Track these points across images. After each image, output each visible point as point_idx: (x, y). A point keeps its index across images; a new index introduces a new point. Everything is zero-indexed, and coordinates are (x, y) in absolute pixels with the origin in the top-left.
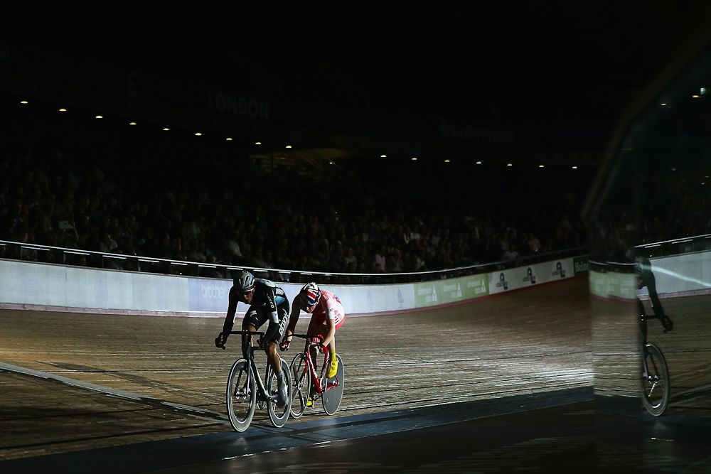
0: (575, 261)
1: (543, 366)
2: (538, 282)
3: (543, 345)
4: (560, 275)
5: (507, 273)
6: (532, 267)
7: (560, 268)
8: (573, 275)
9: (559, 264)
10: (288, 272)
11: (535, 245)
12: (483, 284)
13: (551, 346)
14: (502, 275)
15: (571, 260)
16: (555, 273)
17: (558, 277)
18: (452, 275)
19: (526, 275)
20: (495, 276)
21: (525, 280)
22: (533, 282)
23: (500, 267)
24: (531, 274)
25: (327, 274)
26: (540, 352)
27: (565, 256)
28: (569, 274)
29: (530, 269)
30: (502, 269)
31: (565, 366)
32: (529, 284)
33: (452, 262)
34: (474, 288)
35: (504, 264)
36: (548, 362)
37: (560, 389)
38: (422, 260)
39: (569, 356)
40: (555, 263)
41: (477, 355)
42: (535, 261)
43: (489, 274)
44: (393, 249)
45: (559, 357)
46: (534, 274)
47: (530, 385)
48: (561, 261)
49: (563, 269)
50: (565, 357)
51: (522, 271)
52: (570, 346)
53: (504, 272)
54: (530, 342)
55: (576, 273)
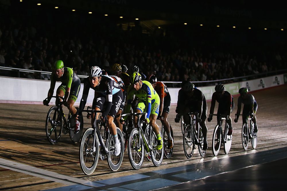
0: (284, 76)
1: (272, 132)
2: (266, 87)
3: (270, 120)
4: (277, 83)
5: (250, 82)
6: (263, 79)
7: (277, 80)
8: (283, 83)
9: (276, 77)
11: (265, 68)
12: (237, 88)
13: (274, 121)
14: (247, 83)
15: (282, 76)
16: (274, 83)
17: (276, 85)
19: (259, 83)
20: (244, 84)
21: (259, 86)
22: (263, 87)
24: (262, 83)
26: (269, 124)
27: (279, 73)
28: (281, 83)
29: (261, 80)
30: (247, 80)
31: (284, 132)
32: (261, 88)
34: (233, 90)
36: (274, 130)
37: (284, 146)
38: (205, 76)
39: (285, 126)
40: (274, 77)
41: (235, 126)
42: (264, 76)
43: (241, 83)
45: (280, 127)
46: (263, 83)
47: (267, 144)
48: (277, 76)
49: (278, 80)
50: (282, 127)
51: (258, 81)
52: (284, 121)
54: (263, 119)
55: (285, 82)
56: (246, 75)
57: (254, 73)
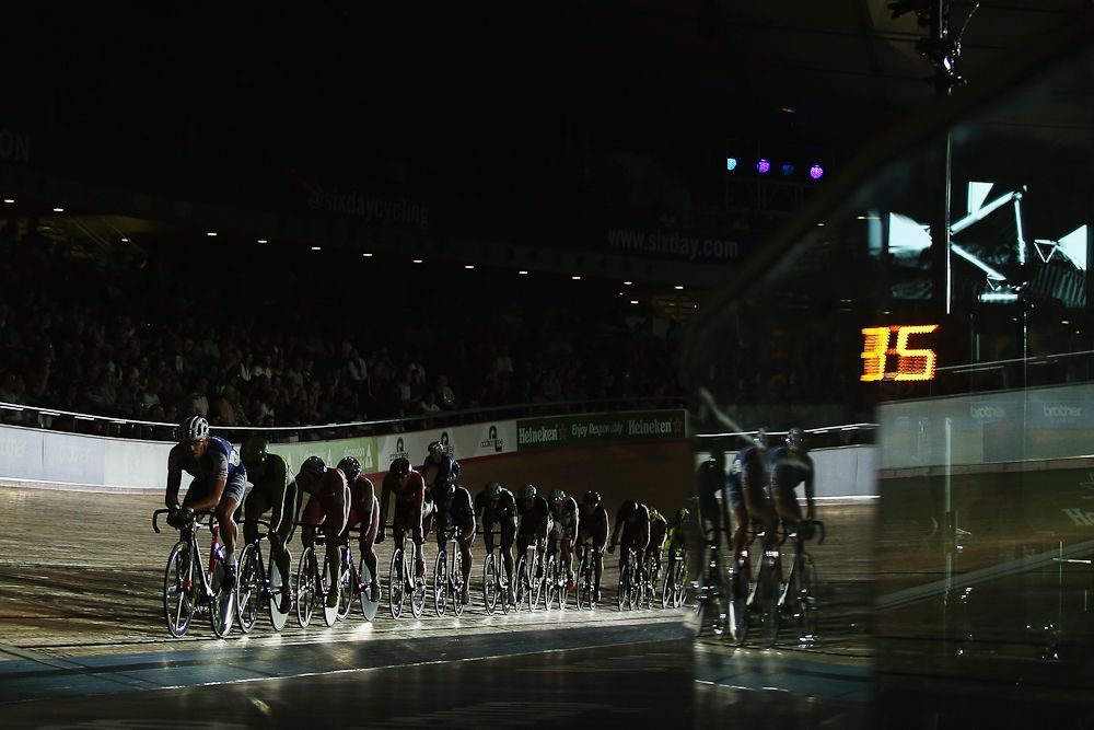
0: (519, 426)
4: (493, 448)
5: (407, 437)
6: (449, 431)
7: (495, 436)
8: (515, 449)
9: (493, 428)
10: (56, 413)
12: (369, 454)
14: (400, 440)
15: (512, 424)
16: (486, 444)
17: (492, 451)
18: (314, 436)
20: (389, 442)
23: (396, 428)
24: (447, 443)
25: (117, 420)
27: (502, 416)
28: (509, 446)
29: (445, 434)
30: (400, 432)
33: (318, 415)
35: (405, 423)
40: (487, 426)
42: (455, 421)
43: (380, 439)
44: (223, 387)
46: (451, 442)
48: (496, 424)
49: (499, 437)
53: (403, 436)
55: (519, 446)
56: (406, 415)
57: (422, 411)
